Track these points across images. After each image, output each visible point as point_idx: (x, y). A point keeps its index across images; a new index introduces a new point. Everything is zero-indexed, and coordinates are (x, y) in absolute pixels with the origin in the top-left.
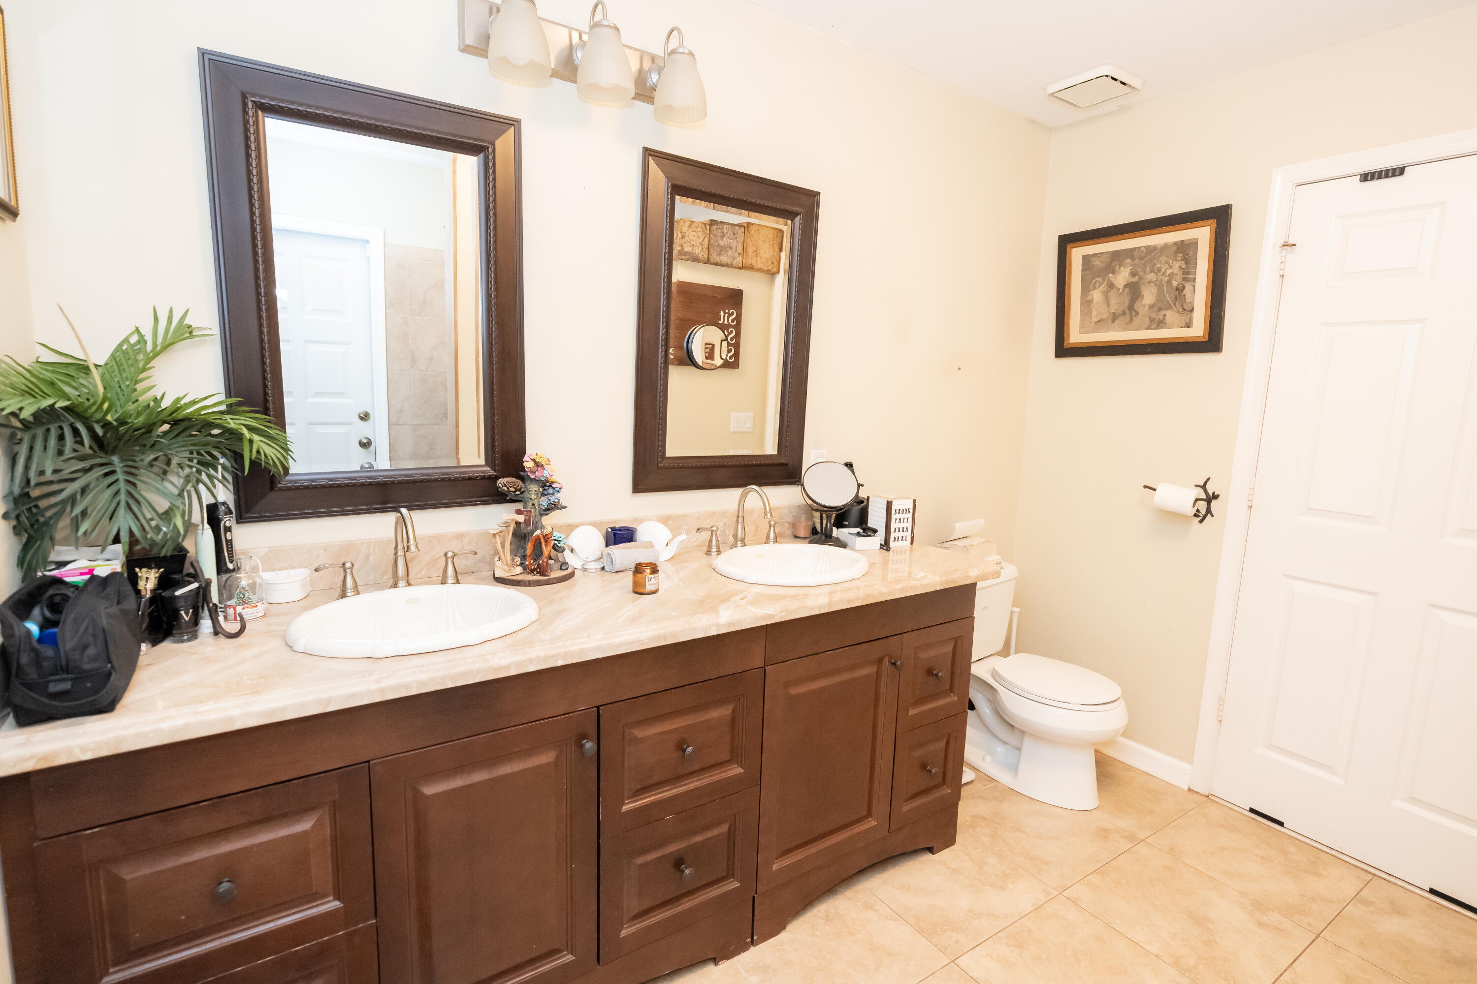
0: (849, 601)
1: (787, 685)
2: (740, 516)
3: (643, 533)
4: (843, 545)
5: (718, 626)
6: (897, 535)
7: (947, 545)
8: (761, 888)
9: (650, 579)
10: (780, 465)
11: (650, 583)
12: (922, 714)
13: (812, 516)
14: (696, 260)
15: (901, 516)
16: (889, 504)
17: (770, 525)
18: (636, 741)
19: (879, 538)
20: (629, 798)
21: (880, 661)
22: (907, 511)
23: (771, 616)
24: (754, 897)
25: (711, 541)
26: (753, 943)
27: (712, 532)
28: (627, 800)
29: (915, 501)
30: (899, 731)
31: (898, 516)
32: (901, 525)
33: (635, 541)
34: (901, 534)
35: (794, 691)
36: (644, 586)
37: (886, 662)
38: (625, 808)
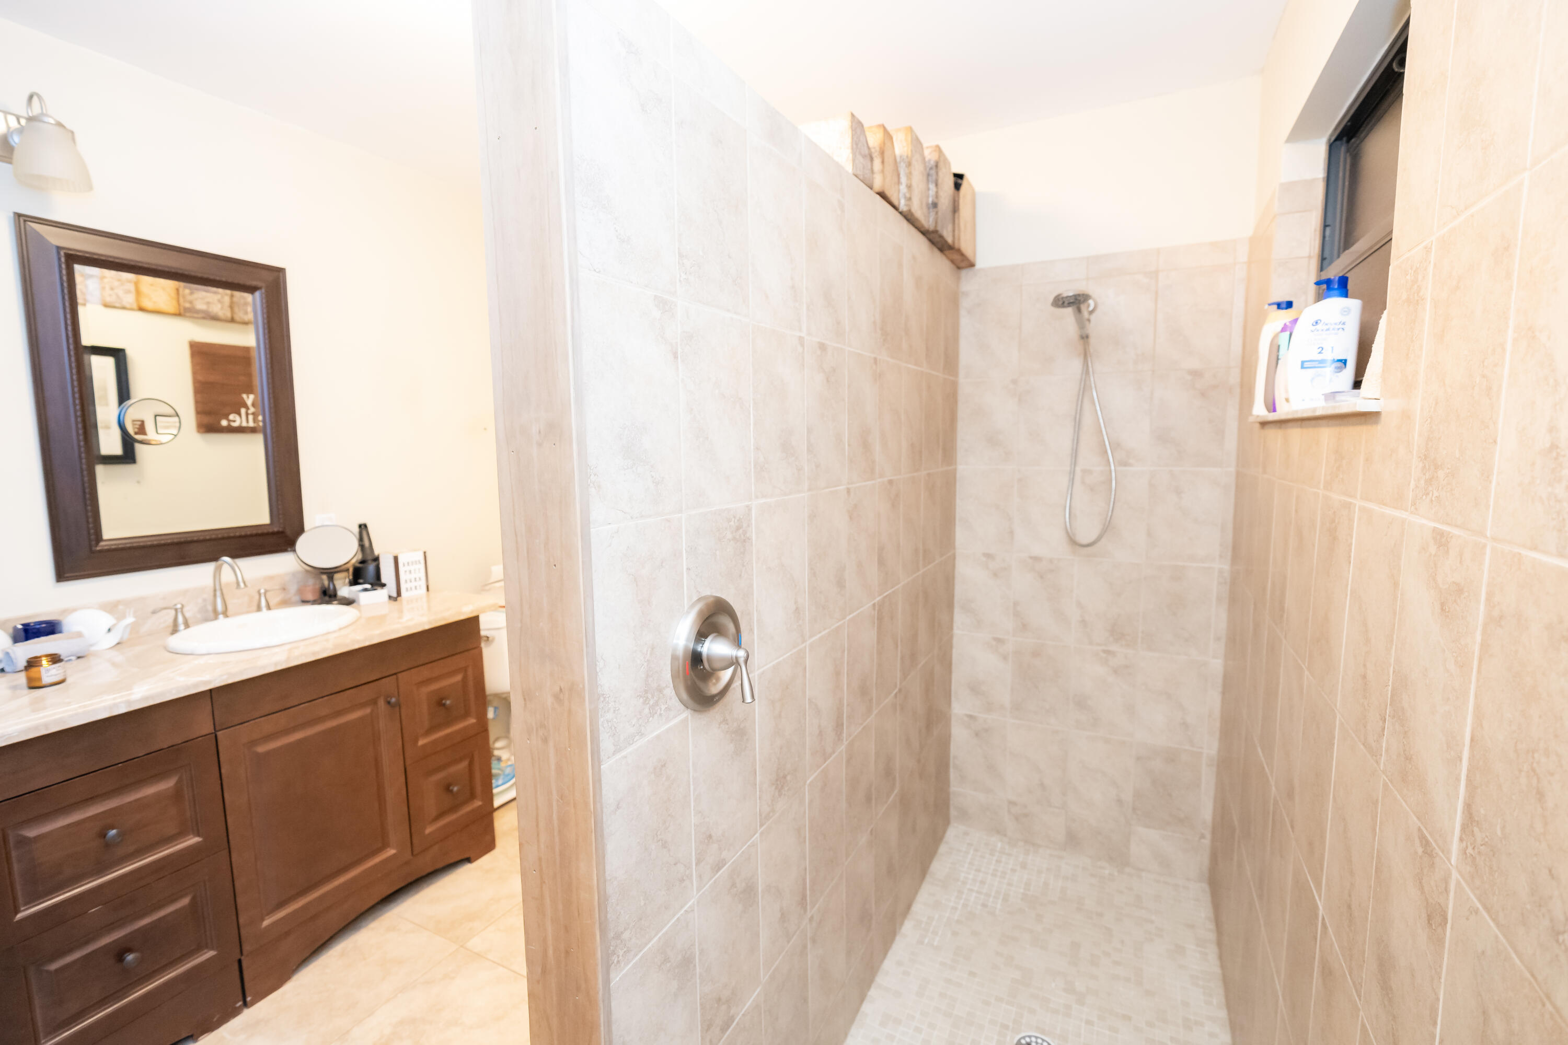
0: (314, 654)
1: (254, 743)
2: (218, 589)
3: (70, 624)
4: (349, 602)
5: (129, 702)
6: (409, 585)
7: (487, 588)
8: (247, 948)
9: (48, 670)
10: (273, 534)
11: (49, 674)
12: (434, 742)
13: (322, 580)
14: (215, 318)
15: (412, 568)
16: (396, 559)
17: (260, 594)
18: (23, 842)
19: (391, 588)
20: (25, 905)
21: (374, 702)
22: (418, 562)
23: (209, 682)
24: (240, 962)
25: (176, 620)
26: (246, 1005)
27: (176, 610)
28: (23, 907)
29: (425, 553)
30: (408, 762)
31: (407, 568)
32: (412, 576)
33: (60, 632)
34: (413, 584)
35: (261, 749)
36: (40, 679)
37: (381, 703)
38: (19, 916)
